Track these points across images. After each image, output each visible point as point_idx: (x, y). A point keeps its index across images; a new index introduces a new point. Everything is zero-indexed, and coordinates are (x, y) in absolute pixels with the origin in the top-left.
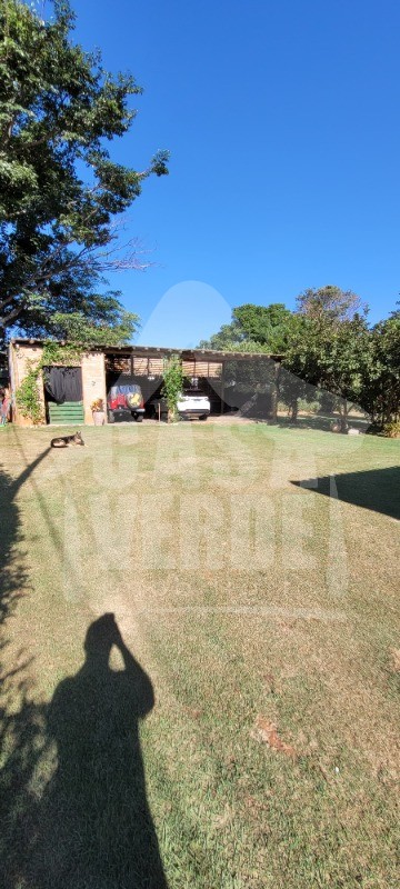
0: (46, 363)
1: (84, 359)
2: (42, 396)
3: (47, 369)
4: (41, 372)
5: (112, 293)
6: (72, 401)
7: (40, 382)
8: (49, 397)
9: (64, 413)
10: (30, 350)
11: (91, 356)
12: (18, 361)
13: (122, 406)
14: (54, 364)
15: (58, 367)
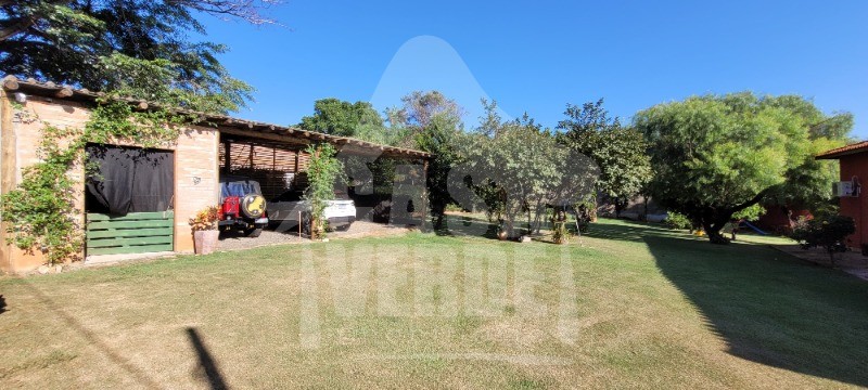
0: (95, 138)
1: (183, 137)
2: (79, 201)
3: (96, 149)
4: (82, 155)
5: (208, 44)
6: (147, 210)
7: (77, 175)
8: (94, 204)
9: (125, 233)
10: (58, 109)
11: (195, 133)
12: (19, 128)
13: (233, 216)
14: (114, 141)
15: (125, 148)
